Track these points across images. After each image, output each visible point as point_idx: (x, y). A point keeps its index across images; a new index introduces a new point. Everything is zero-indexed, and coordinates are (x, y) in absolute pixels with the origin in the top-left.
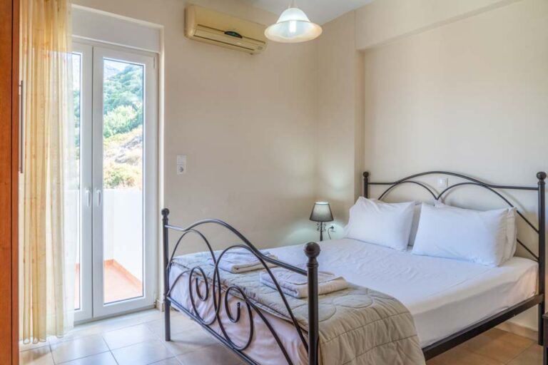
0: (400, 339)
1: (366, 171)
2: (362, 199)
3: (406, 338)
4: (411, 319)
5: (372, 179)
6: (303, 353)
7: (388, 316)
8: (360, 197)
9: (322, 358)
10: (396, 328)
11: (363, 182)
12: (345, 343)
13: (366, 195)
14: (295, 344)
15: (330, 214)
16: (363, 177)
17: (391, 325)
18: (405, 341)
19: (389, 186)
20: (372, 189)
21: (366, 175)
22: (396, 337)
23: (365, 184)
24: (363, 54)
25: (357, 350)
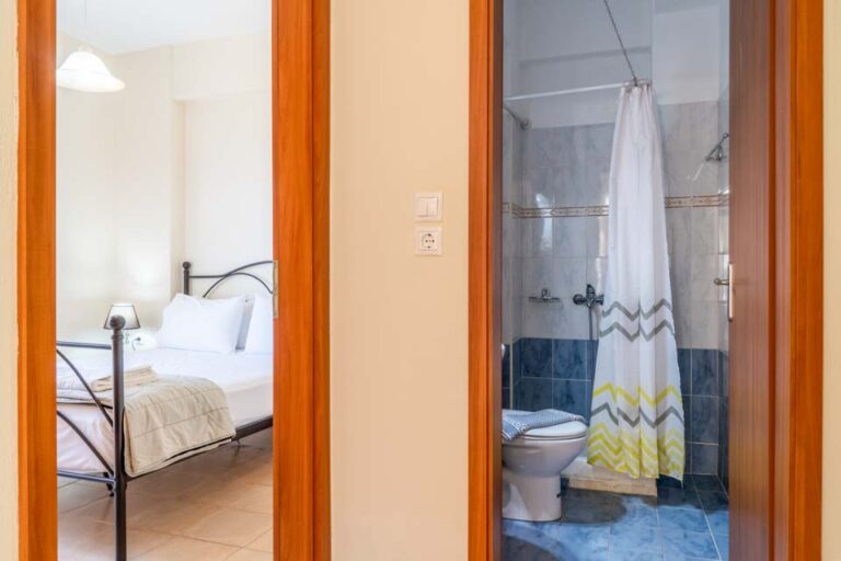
0: (211, 411)
1: (187, 260)
2: (181, 295)
3: (217, 410)
4: (222, 394)
5: (194, 271)
6: (107, 430)
7: (198, 392)
8: (178, 295)
9: (127, 427)
10: (206, 401)
11: (183, 275)
12: (153, 413)
13: (187, 291)
14: (98, 423)
15: (134, 320)
16: (183, 269)
17: (201, 398)
18: (215, 413)
19: (216, 280)
20: (195, 284)
21: (187, 266)
22: (207, 409)
23: (187, 277)
24: (182, 106)
25: (165, 420)
